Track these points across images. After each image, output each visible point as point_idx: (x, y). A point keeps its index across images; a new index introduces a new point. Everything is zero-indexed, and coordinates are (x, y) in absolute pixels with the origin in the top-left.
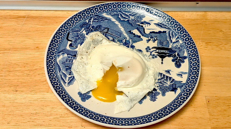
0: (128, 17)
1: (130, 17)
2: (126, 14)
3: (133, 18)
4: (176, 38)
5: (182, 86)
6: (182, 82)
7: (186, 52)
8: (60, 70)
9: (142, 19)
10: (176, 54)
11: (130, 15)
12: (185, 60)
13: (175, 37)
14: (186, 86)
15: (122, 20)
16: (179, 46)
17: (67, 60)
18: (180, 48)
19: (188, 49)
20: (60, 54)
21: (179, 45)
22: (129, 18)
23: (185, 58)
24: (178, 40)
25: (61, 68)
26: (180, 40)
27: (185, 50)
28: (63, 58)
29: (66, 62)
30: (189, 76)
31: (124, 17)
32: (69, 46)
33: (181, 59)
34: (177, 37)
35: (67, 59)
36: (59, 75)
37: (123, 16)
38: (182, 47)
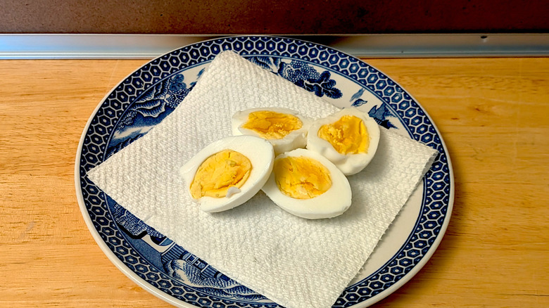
0: (159, 103)
1: (161, 98)
2: (148, 99)
3: (168, 96)
4: (274, 62)
5: (387, 111)
6: (376, 106)
7: (315, 68)
8: (221, 291)
9: (185, 84)
10: (308, 83)
11: (156, 96)
12: (331, 78)
13: (270, 62)
14: (391, 105)
15: (156, 116)
16: (294, 69)
17: (197, 267)
18: (299, 70)
19: (313, 61)
20: (172, 271)
21: (292, 68)
22: (162, 101)
23: (326, 75)
24: (279, 62)
25: (215, 287)
26: (283, 60)
27: (309, 65)
28: (188, 272)
29: (201, 269)
30: (373, 90)
31: (154, 108)
32: (158, 244)
33: (323, 82)
34: (272, 60)
35: (194, 265)
36: (234, 298)
37: (148, 108)
38: (301, 66)
